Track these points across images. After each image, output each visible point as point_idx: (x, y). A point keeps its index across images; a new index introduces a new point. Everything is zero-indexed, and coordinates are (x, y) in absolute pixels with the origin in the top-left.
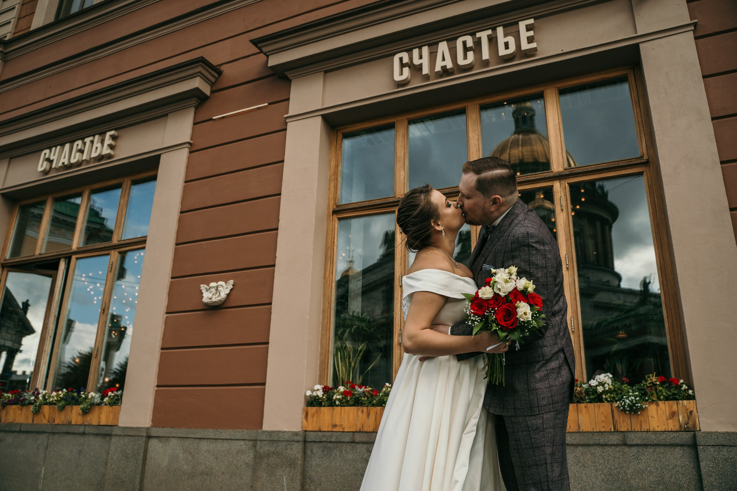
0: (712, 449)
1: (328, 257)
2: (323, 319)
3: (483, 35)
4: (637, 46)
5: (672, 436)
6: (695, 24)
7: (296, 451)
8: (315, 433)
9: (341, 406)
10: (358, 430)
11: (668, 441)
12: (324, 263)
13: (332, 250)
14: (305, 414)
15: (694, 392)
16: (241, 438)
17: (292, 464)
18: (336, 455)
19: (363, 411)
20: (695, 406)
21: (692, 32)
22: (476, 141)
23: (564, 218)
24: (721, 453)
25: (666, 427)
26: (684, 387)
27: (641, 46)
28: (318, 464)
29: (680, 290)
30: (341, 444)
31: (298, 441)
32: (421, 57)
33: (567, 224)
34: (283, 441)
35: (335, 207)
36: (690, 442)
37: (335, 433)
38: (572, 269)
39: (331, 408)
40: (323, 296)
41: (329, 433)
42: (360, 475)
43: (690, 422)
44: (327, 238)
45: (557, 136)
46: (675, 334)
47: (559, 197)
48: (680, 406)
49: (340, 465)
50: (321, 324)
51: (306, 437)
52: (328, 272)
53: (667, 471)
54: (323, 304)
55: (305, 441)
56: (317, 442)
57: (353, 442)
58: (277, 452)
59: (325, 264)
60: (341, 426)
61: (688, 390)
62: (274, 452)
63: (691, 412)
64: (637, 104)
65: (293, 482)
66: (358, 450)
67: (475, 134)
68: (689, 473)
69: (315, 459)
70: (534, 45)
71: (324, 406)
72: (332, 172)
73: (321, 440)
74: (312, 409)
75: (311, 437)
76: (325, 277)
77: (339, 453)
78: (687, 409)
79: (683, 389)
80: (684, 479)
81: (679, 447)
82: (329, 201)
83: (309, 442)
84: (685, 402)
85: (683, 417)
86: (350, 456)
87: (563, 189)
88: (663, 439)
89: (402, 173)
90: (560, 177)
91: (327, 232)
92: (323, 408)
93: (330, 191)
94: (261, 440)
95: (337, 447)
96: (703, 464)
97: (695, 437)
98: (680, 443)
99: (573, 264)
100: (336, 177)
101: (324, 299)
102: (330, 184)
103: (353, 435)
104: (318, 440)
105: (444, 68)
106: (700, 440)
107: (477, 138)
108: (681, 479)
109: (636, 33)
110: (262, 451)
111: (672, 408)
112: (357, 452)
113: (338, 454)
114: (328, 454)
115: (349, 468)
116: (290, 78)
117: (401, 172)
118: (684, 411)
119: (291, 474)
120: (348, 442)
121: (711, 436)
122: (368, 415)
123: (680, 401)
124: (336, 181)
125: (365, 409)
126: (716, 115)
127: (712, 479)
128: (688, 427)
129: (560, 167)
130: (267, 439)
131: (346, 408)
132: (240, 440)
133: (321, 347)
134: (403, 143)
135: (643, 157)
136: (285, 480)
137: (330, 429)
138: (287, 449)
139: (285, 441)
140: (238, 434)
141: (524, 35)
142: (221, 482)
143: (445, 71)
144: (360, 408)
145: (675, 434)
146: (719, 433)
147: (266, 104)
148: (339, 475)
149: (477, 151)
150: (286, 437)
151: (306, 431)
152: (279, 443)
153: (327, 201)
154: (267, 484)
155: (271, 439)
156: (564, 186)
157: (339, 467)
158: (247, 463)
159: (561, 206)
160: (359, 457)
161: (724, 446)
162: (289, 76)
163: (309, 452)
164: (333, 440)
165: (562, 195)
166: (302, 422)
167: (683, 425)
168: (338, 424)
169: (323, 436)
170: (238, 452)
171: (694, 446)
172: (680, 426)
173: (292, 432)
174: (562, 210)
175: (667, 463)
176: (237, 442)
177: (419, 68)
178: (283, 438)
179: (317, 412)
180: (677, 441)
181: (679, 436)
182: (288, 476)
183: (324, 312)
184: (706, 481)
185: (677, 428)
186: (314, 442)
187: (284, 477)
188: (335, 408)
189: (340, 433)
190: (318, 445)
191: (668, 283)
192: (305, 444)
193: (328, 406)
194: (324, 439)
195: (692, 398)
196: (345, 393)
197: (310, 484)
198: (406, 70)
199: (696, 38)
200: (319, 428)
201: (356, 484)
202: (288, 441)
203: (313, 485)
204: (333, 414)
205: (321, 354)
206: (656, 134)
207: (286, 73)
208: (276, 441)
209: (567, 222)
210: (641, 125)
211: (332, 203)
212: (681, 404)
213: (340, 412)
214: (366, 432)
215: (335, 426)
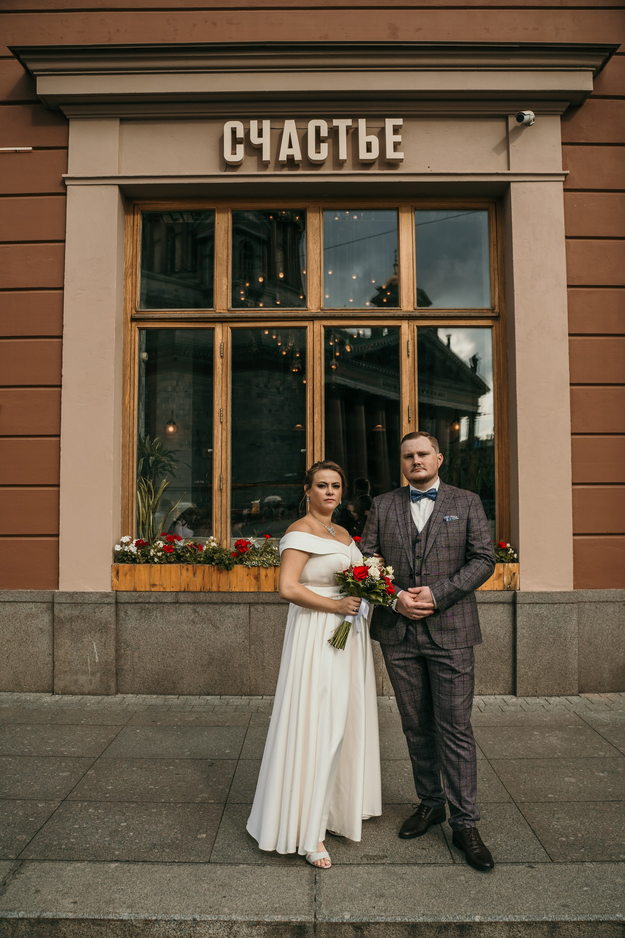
0: (528, 607)
1: (127, 377)
2: (124, 455)
3: (342, 124)
4: (508, 184)
5: (496, 595)
6: (566, 175)
7: (107, 613)
8: (129, 594)
9: (160, 563)
10: (182, 589)
11: (493, 600)
12: (122, 384)
13: (132, 369)
14: (115, 573)
15: (518, 556)
16: (30, 600)
17: (103, 628)
18: (156, 616)
19: (187, 570)
20: (518, 569)
21: (562, 183)
22: (318, 256)
23: (410, 365)
24: (534, 609)
25: (492, 587)
26: (511, 551)
27: (512, 185)
28: (134, 627)
29: (519, 460)
30: (162, 605)
31: (109, 604)
32: (260, 134)
33: (413, 372)
34: (89, 604)
35: (134, 312)
36: (510, 600)
37: (154, 593)
38: (414, 422)
39: (148, 565)
40: (122, 426)
41: (147, 594)
42: (186, 637)
43: (512, 583)
44: (124, 352)
45: (409, 267)
46: (503, 497)
47: (407, 340)
48: (506, 568)
49: (161, 628)
50: (121, 462)
51: (118, 598)
52: (127, 397)
53: (489, 625)
54: (123, 436)
55: (117, 603)
56: (132, 603)
57: (177, 602)
58: (83, 616)
59: (123, 386)
60: (161, 585)
61: (514, 553)
62: (78, 617)
63: (514, 574)
64: (495, 247)
65: (106, 648)
66: (183, 612)
67: (317, 246)
68: (506, 626)
69: (131, 622)
70: (399, 155)
71: (139, 563)
72: (129, 263)
73: (137, 601)
74: (124, 566)
75: (123, 598)
76: (123, 403)
77: (160, 615)
78: (511, 572)
79: (509, 553)
80: (502, 631)
81: (501, 605)
82: (125, 303)
83: (121, 603)
84: (511, 565)
85: (508, 578)
86: (174, 618)
87: (411, 332)
88: (488, 598)
89: (225, 281)
90: (409, 318)
91: (125, 345)
92: (138, 565)
93: (126, 290)
94: (59, 603)
95: (157, 608)
96: (519, 619)
97: (515, 596)
98: (502, 601)
99: (415, 418)
100: (134, 271)
101: (123, 430)
102: (126, 279)
103: (176, 595)
104: (134, 601)
105: (290, 158)
106: (519, 599)
107: (318, 251)
108: (499, 631)
109: (509, 169)
110: (62, 615)
111: (499, 570)
112: (181, 613)
113: (158, 615)
114: (147, 616)
115: (173, 630)
116: (67, 117)
117: (223, 279)
118: (509, 572)
119: (103, 640)
120: (171, 603)
121: (528, 595)
122: (194, 574)
123: (507, 564)
124: (134, 277)
125: (190, 567)
126: (572, 284)
127: (524, 631)
128: (510, 587)
129: (410, 305)
130: (68, 601)
131: (166, 565)
132: (29, 602)
133: (122, 490)
134: (226, 241)
135: (494, 310)
136: (95, 646)
137: (148, 589)
138: (95, 613)
139: (92, 603)
140: (25, 594)
141: (391, 139)
142: (7, 651)
143: (291, 162)
144: (185, 565)
145: (499, 593)
146: (535, 593)
147: (31, 148)
148: (162, 638)
149: (318, 269)
150: (93, 599)
151: (117, 591)
152: (84, 606)
153: (123, 303)
154: (73, 651)
155: (73, 602)
156: (412, 328)
157: (161, 629)
158: (40, 629)
159: (408, 352)
160: (184, 618)
161: (537, 603)
162: (65, 113)
163: (122, 614)
164: (151, 600)
165: (410, 340)
166: (112, 581)
167: (506, 585)
168: (158, 584)
169: (139, 597)
170: (27, 616)
171: (514, 603)
172: (504, 586)
173: (101, 592)
174: (408, 356)
175: (489, 618)
176: (24, 605)
177: (259, 149)
178: (89, 600)
179: (130, 570)
180: (501, 599)
181: (502, 595)
182: (99, 642)
183: (124, 446)
184: (519, 633)
185: (501, 588)
186: (128, 603)
187: (94, 643)
188: (154, 565)
189: (160, 593)
190: (133, 606)
191: (503, 446)
192: (117, 606)
193: (144, 563)
194: (140, 600)
195: (516, 561)
196: (165, 549)
197: (125, 648)
198: (240, 148)
199: (565, 190)
200: (134, 587)
201: (182, 647)
202: (96, 603)
203: (129, 650)
204: (150, 572)
205: (123, 497)
206: (515, 293)
207: (62, 108)
208: (81, 603)
209: (413, 370)
210: (496, 272)
211: (129, 306)
212: (507, 567)
213: (159, 571)
214: (193, 592)
215: (154, 585)
